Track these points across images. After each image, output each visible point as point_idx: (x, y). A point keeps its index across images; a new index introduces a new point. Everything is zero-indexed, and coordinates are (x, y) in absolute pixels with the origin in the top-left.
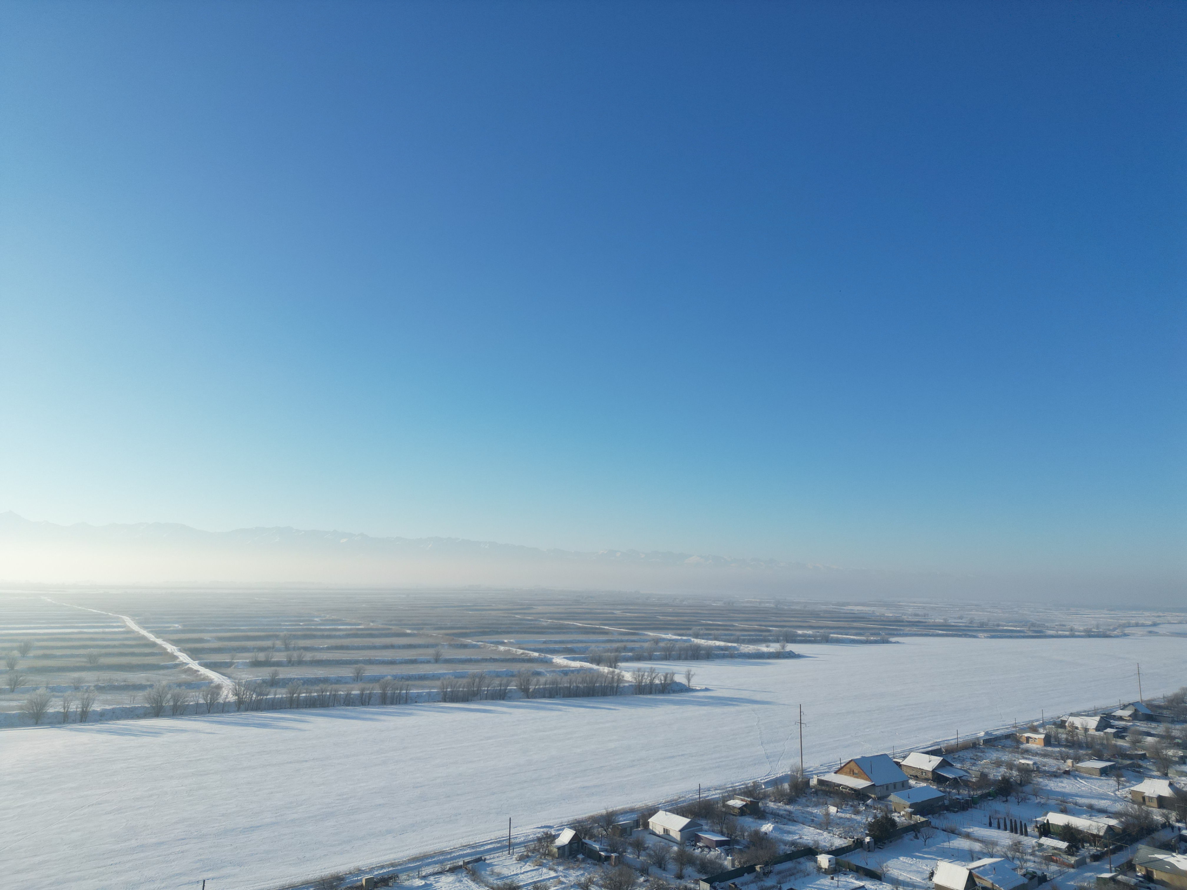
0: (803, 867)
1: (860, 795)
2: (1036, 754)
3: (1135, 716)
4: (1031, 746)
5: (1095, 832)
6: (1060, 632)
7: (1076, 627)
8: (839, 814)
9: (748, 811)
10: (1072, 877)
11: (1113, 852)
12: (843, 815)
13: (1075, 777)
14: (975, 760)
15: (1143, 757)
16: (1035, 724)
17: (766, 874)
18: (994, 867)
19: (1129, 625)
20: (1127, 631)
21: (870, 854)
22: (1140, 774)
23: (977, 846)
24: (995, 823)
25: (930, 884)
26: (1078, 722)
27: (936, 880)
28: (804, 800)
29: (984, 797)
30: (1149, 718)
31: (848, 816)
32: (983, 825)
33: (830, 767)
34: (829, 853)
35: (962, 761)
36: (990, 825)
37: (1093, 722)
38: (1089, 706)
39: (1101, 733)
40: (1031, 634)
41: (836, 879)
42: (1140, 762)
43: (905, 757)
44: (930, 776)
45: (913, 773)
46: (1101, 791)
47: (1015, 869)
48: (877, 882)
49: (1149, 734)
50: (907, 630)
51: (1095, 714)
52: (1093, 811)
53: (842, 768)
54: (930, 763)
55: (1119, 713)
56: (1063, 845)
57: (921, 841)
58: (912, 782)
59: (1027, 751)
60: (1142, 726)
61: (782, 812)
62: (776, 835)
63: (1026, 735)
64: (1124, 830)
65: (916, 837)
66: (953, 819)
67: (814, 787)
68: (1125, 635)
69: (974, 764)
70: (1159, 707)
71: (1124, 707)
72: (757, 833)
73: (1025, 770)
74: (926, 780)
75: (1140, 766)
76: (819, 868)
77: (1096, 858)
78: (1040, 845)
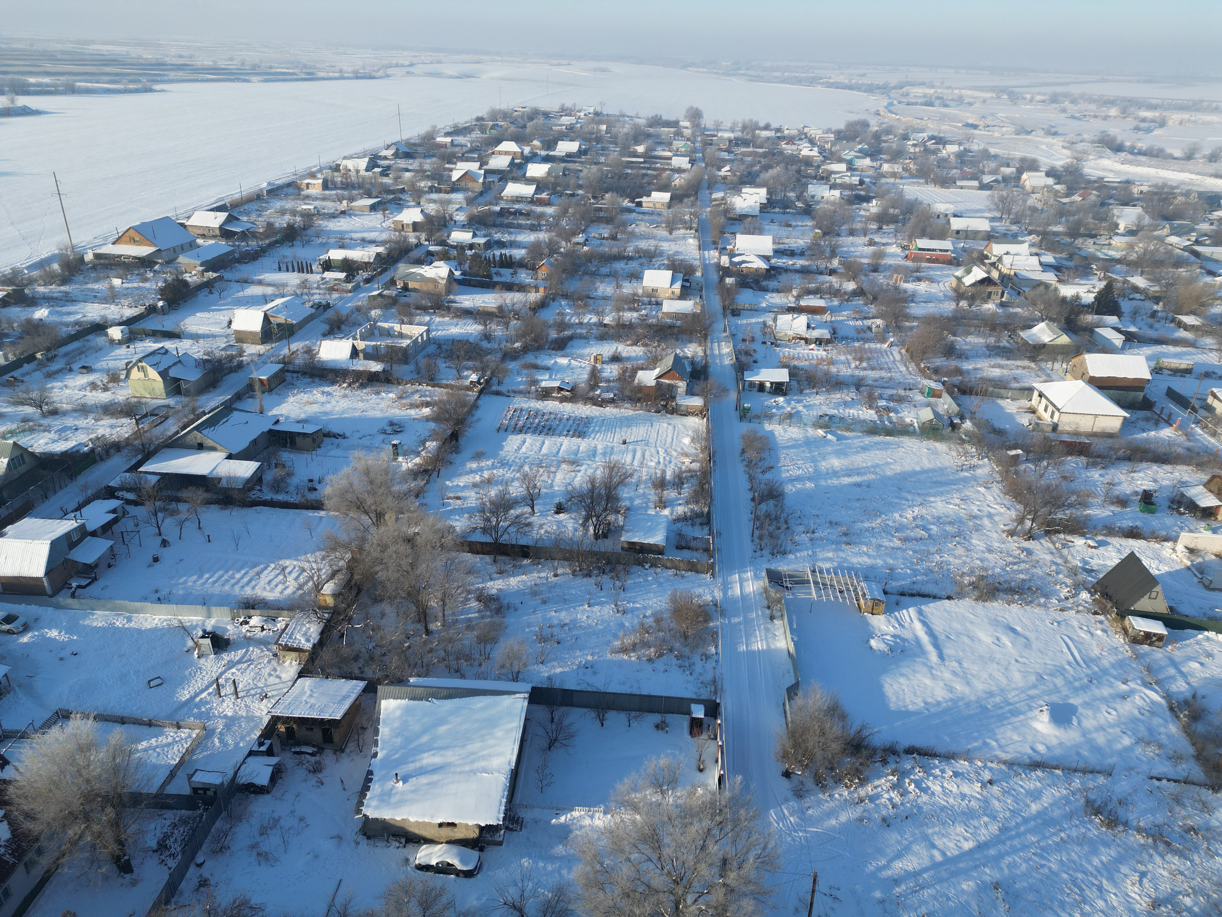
0: (93, 344)
1: (145, 263)
2: (316, 199)
3: (396, 155)
4: (312, 191)
5: (366, 260)
6: (331, 74)
7: (345, 68)
8: (125, 285)
9: (12, 301)
10: (350, 300)
11: (380, 273)
12: (130, 285)
13: (350, 215)
14: (260, 212)
15: (403, 191)
16: (314, 170)
17: (51, 359)
18: (286, 305)
19: (390, 66)
20: (390, 71)
21: (165, 317)
22: (399, 205)
23: (269, 290)
24: (284, 267)
25: (229, 331)
26: (350, 164)
27: (234, 326)
28: (81, 278)
29: (272, 245)
30: (408, 156)
31: (135, 285)
32: (273, 271)
33: (106, 238)
34: (120, 324)
35: (248, 214)
36: (280, 269)
37: (363, 164)
38: (359, 149)
39: (370, 173)
40: (303, 76)
41: (132, 346)
42: (401, 196)
43: (189, 218)
44: (218, 232)
45: (200, 232)
46: (371, 225)
47: (304, 303)
48: (177, 341)
49: (407, 170)
50: (172, 75)
51: (365, 156)
52: (365, 242)
53: (120, 238)
54: (217, 220)
55: (384, 153)
56: (342, 275)
57: (216, 295)
58: (200, 241)
59: (308, 197)
60: (402, 163)
61: (55, 295)
62: (55, 318)
63: (306, 181)
64: (388, 254)
65: (211, 293)
66: (245, 270)
67: (90, 262)
68: (388, 76)
69: (260, 216)
70: (415, 145)
71: (388, 147)
72: (29, 321)
73: (308, 216)
74: (214, 237)
75: (400, 199)
76: (112, 341)
77: (368, 281)
78: (323, 279)
